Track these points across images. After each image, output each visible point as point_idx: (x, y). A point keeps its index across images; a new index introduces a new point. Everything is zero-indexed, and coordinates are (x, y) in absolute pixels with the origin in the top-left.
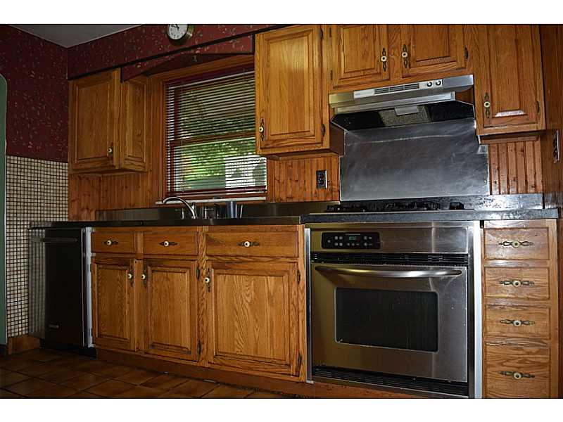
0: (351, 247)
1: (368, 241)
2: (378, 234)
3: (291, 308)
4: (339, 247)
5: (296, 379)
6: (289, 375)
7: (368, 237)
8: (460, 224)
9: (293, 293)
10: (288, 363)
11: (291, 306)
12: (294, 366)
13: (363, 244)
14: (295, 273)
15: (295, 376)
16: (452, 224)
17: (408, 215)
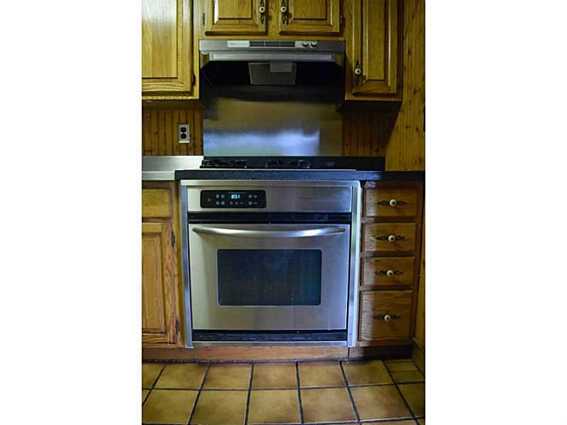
0: (234, 206)
1: (252, 200)
2: (264, 192)
3: (165, 273)
4: (220, 206)
5: (173, 346)
6: (166, 343)
7: (253, 195)
8: (346, 184)
9: (167, 257)
10: (164, 331)
11: (166, 271)
12: (171, 333)
13: (247, 202)
14: (169, 235)
15: (173, 343)
16: (339, 183)
17: (296, 173)
